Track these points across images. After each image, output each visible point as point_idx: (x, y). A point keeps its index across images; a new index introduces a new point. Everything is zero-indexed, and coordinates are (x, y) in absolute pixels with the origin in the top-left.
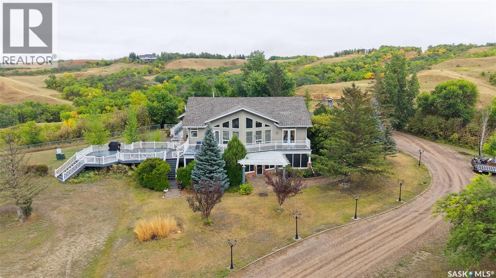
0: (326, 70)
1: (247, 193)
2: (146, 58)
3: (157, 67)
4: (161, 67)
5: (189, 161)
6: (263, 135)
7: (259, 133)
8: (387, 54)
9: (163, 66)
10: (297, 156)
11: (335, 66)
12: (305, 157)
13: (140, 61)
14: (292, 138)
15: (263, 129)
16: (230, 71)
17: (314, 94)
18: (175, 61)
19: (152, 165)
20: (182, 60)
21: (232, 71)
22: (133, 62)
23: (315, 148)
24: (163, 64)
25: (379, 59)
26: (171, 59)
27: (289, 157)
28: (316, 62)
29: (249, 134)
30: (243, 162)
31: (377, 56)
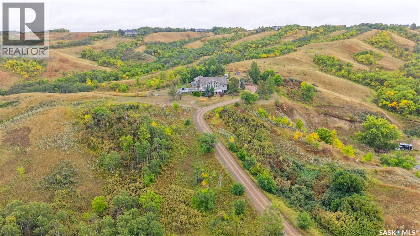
0: (247, 47)
1: (215, 96)
2: (129, 33)
3: (139, 40)
4: (142, 40)
5: (203, 91)
6: (217, 86)
7: (216, 85)
8: (287, 33)
9: (143, 40)
10: (224, 90)
11: (252, 44)
12: (226, 90)
13: (127, 36)
14: (223, 87)
15: (217, 85)
16: (188, 44)
17: (234, 68)
18: (150, 35)
19: (197, 92)
20: (154, 34)
21: (190, 44)
22: (121, 36)
23: (228, 88)
24: (142, 38)
25: (282, 36)
26: (146, 34)
27: (223, 90)
28: (242, 39)
29: (214, 86)
30: (214, 91)
31: (280, 34)
